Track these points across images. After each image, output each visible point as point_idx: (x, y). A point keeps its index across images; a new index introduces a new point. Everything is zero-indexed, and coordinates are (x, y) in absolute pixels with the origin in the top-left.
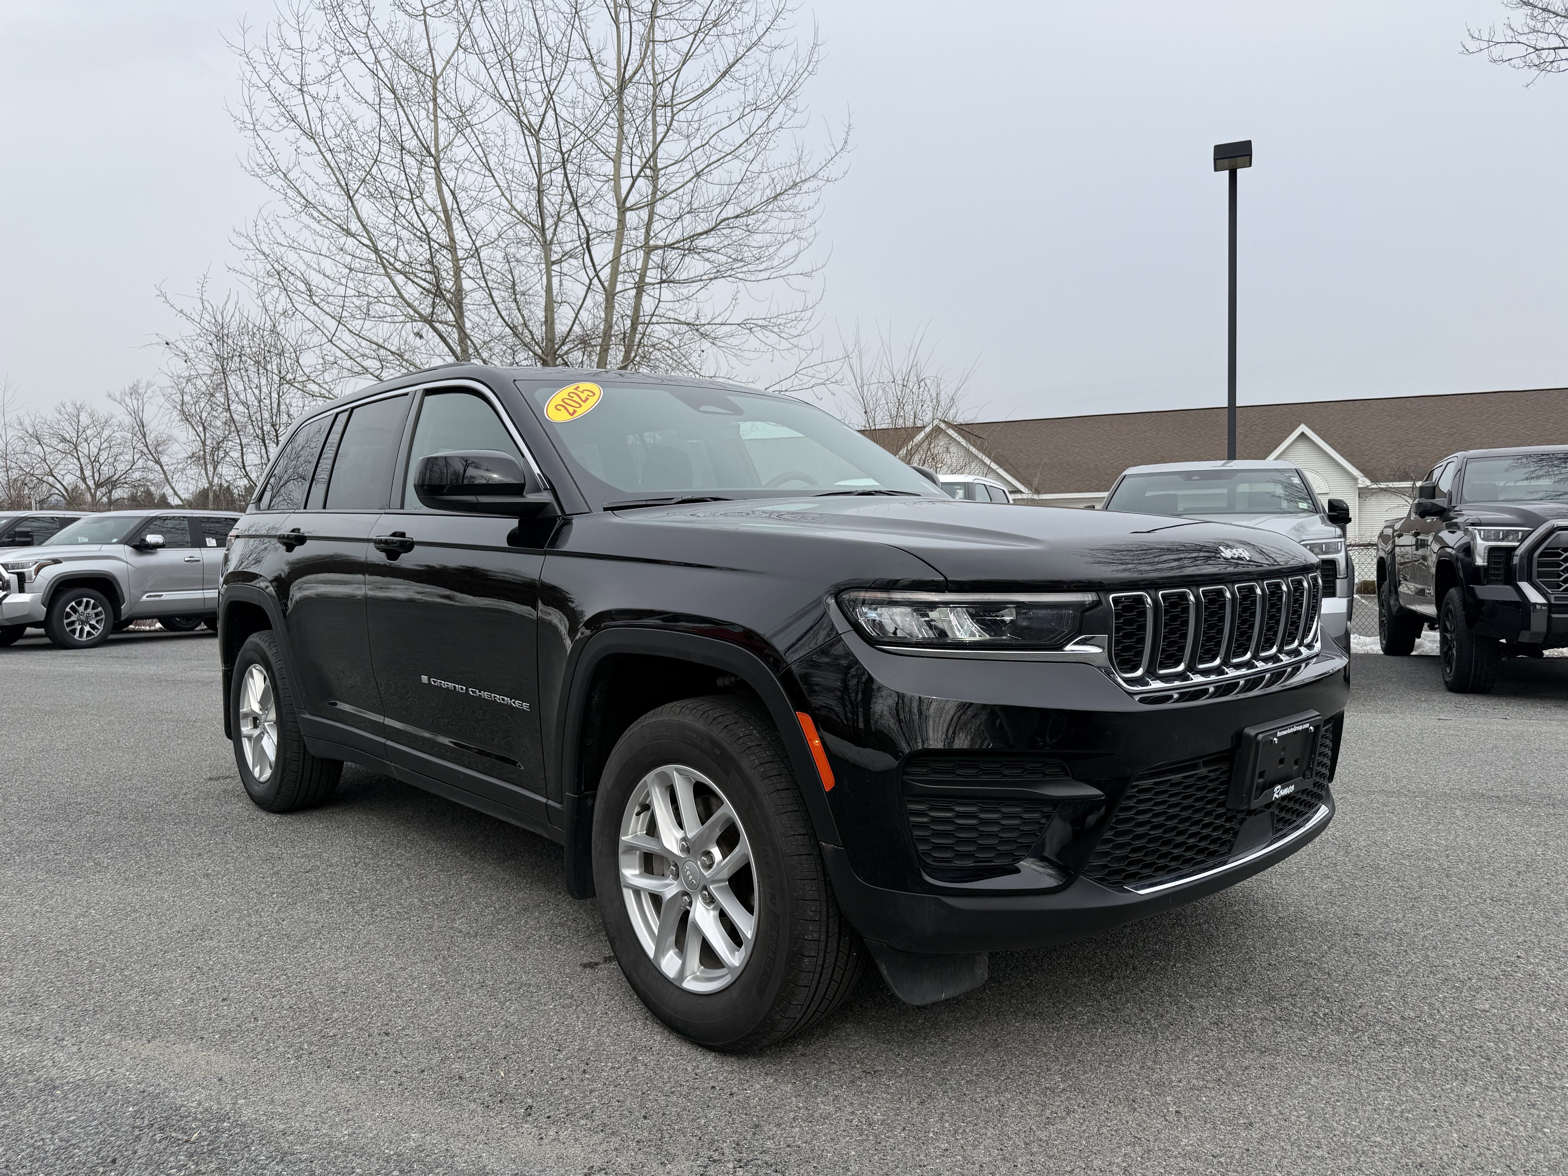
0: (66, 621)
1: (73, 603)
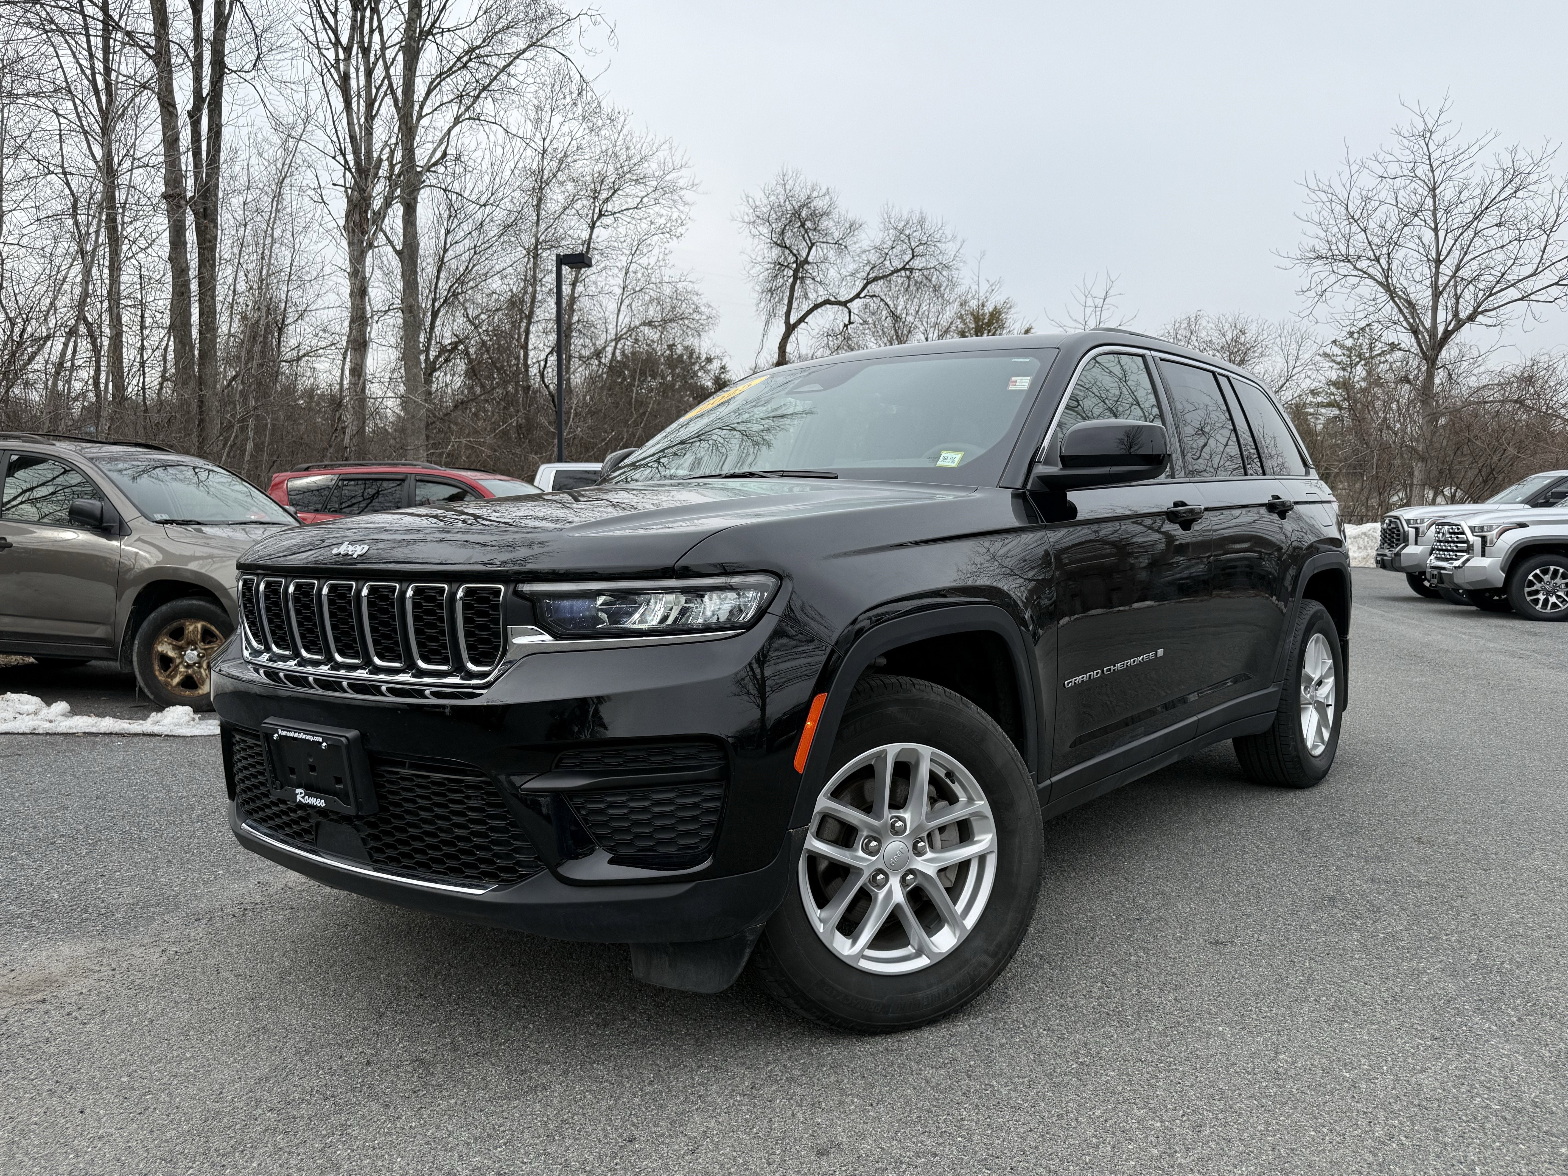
0: (1527, 590)
1: (1538, 571)
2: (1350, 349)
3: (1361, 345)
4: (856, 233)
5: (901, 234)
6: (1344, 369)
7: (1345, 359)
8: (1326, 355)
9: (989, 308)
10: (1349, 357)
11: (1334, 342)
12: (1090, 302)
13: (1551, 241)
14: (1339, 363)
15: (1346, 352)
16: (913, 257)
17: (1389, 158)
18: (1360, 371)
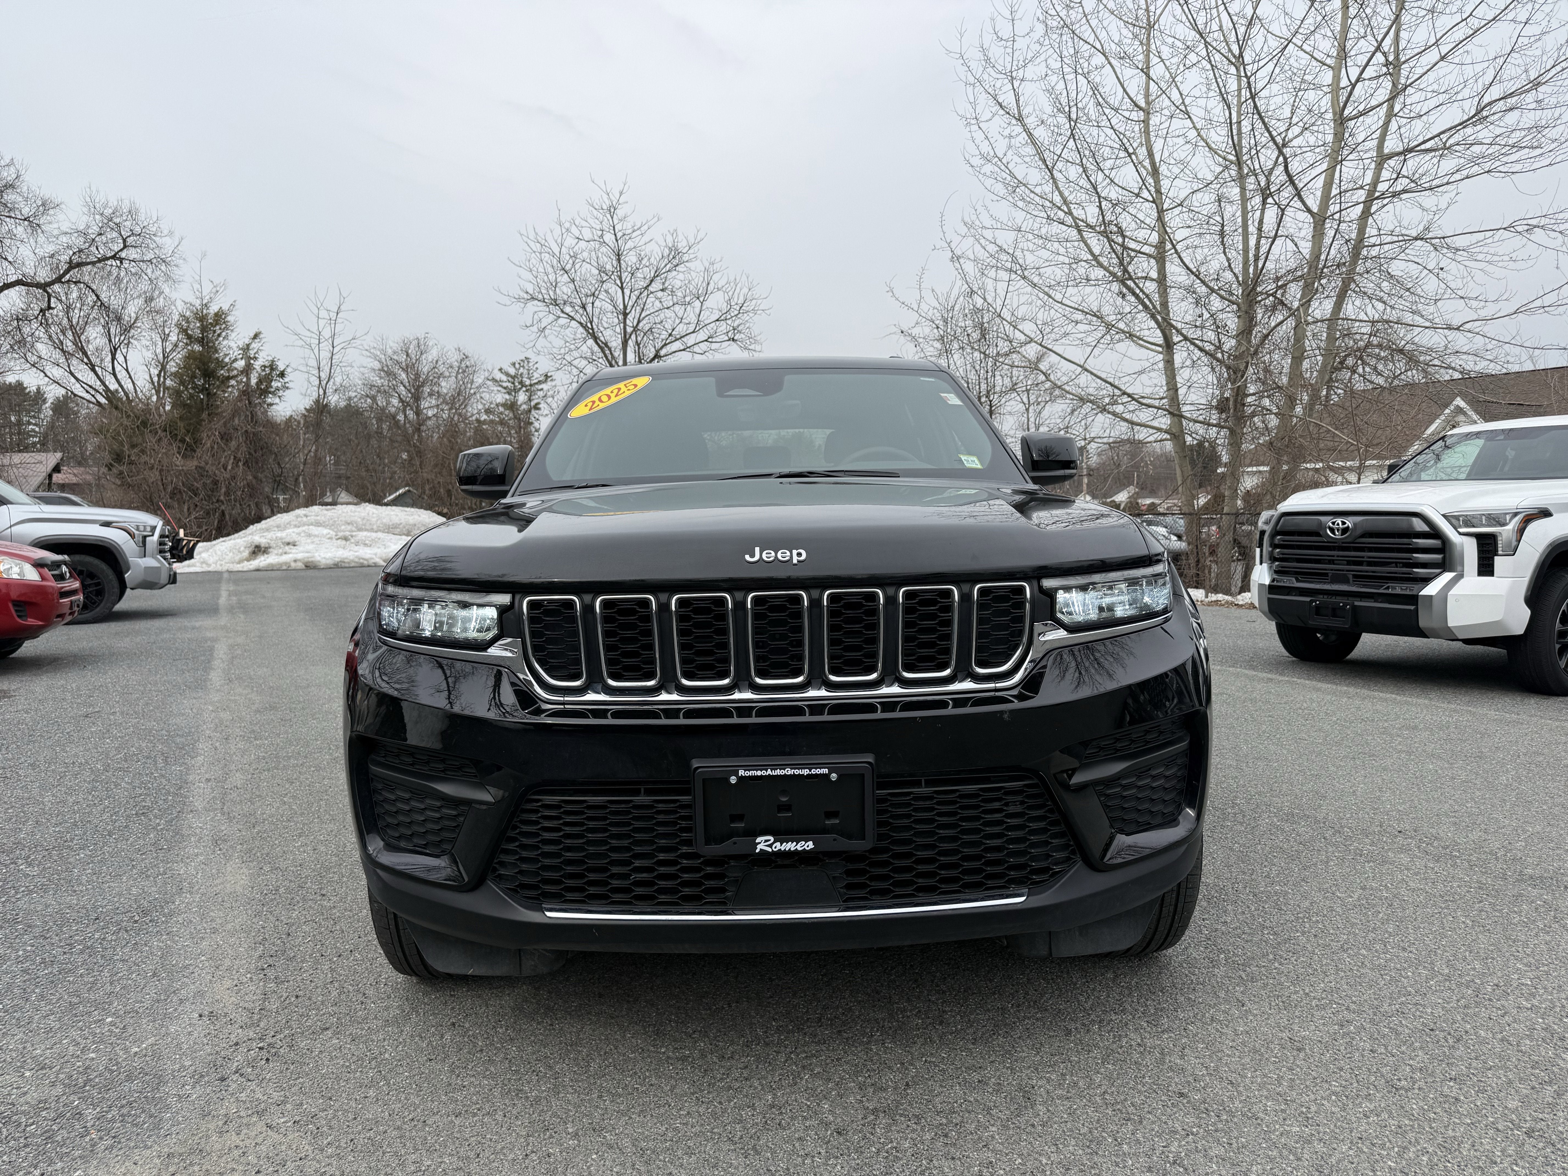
2: (513, 377)
3: (522, 374)
4: (51, 212)
5: (110, 222)
6: (509, 394)
7: (509, 385)
8: (494, 380)
9: (214, 309)
10: (513, 383)
11: (501, 370)
12: (323, 314)
13: (704, 308)
14: (505, 388)
15: (510, 379)
16: (125, 247)
17: (584, 224)
18: (522, 397)
